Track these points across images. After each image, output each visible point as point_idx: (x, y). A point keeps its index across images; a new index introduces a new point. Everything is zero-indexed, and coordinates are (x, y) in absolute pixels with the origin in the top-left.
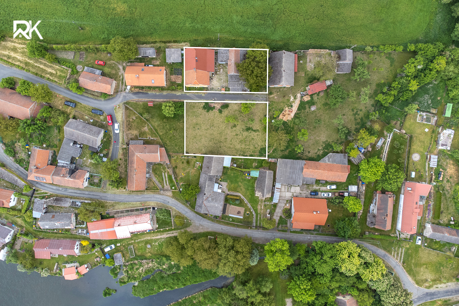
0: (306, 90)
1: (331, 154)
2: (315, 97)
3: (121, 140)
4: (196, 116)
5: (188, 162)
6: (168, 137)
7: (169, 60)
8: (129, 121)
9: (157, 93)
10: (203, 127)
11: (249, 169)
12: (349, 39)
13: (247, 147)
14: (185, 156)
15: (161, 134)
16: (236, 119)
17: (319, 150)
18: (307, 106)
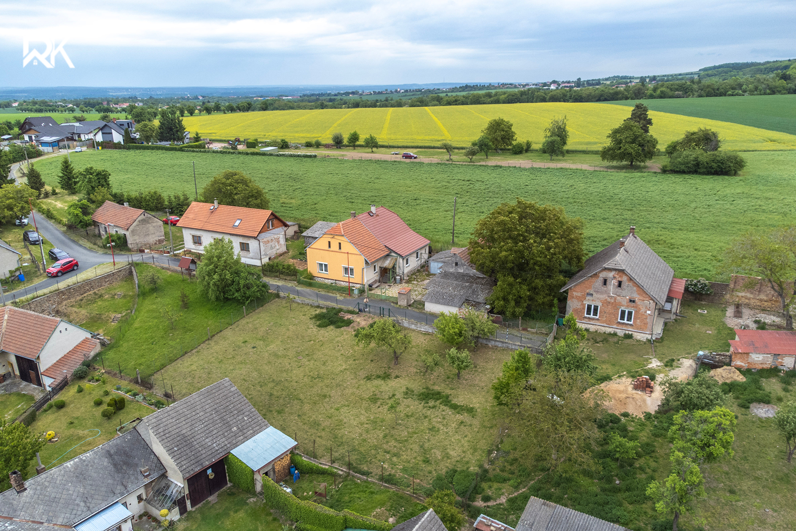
10: (275, 349)
13: (393, 444)
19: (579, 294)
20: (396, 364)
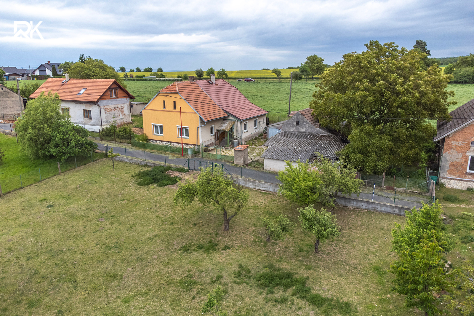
19: (460, 144)
20: (226, 229)
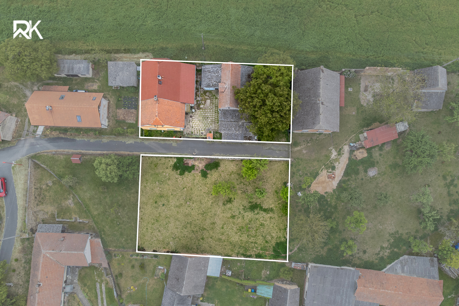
0: (359, 140)
1: (406, 257)
2: (376, 154)
3: (19, 225)
4: (161, 182)
5: (142, 266)
6: (107, 219)
7: (114, 82)
8: (41, 188)
9: (92, 141)
10: (173, 202)
11: (254, 280)
12: (437, 50)
13: (252, 239)
14: (138, 255)
15: (96, 213)
16: (232, 188)
17: (382, 248)
18: (361, 168)
